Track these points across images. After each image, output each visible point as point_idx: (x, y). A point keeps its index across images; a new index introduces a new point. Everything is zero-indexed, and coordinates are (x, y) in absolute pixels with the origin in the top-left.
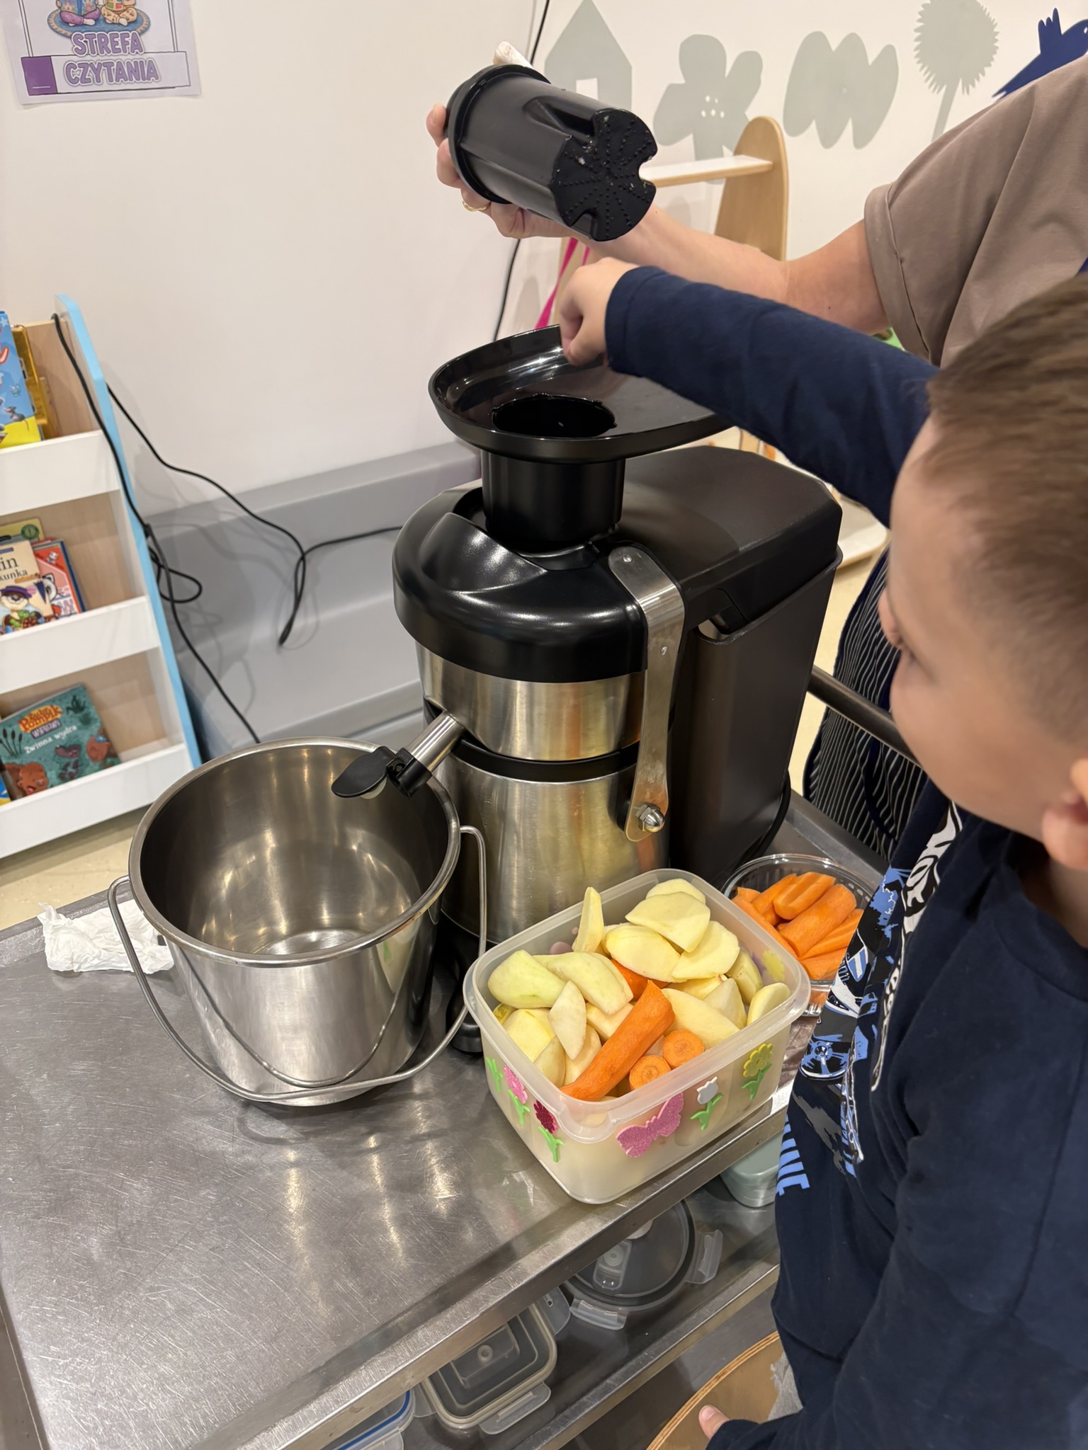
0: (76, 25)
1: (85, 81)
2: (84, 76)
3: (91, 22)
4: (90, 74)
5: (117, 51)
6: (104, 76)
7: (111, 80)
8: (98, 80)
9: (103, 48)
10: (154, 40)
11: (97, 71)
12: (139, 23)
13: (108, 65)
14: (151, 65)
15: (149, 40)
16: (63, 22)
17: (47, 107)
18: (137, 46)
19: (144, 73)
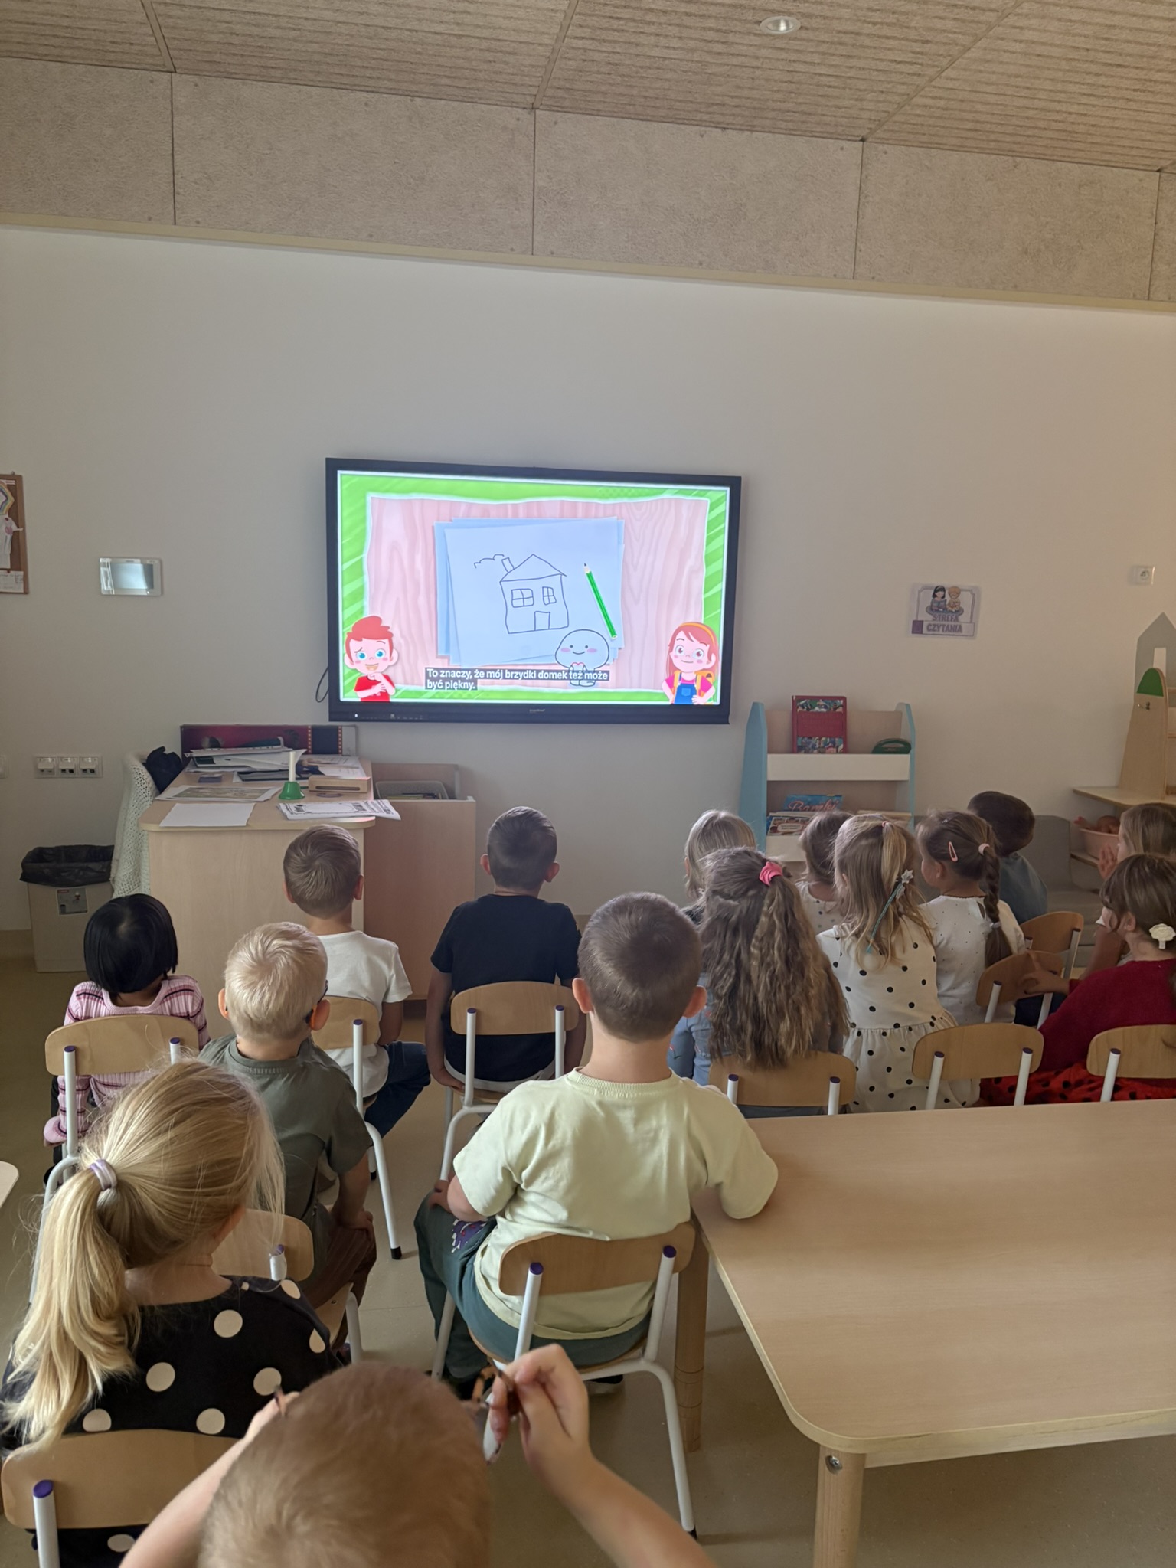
0: (936, 610)
1: (933, 630)
2: (933, 629)
3: (941, 610)
4: (936, 628)
5: (948, 620)
6: (941, 629)
7: (943, 630)
8: (939, 630)
9: (944, 619)
10: (964, 618)
11: (939, 627)
12: (960, 612)
13: (944, 625)
14: (960, 627)
15: (961, 618)
16: (931, 610)
17: (917, 638)
18: (957, 619)
19: (956, 630)
